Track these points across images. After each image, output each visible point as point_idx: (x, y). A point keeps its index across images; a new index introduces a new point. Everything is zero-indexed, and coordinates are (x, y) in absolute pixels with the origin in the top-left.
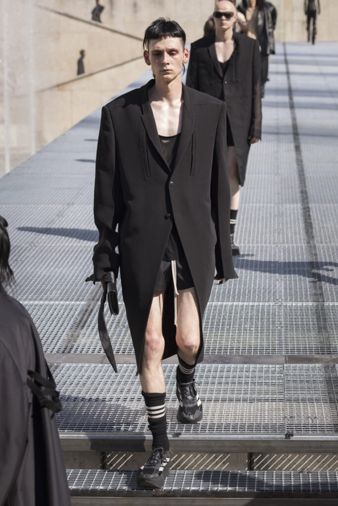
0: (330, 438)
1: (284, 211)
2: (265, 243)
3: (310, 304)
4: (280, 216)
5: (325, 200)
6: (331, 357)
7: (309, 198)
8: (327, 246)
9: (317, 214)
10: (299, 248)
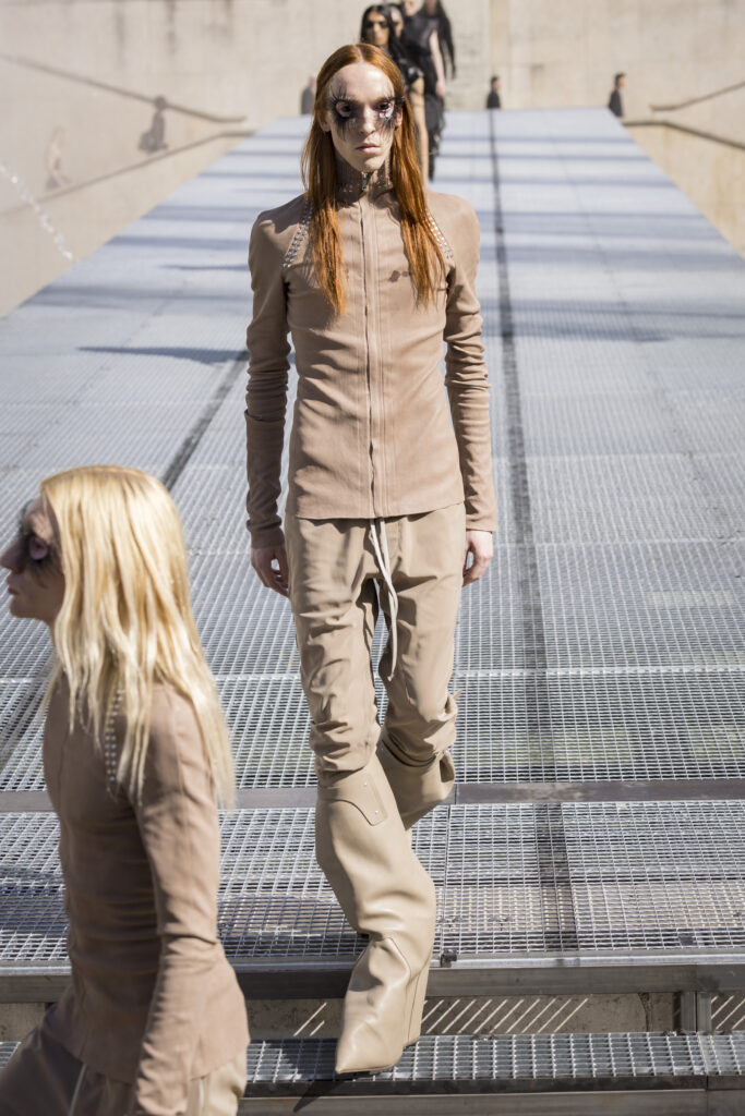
0: (537, 963)
3: (516, 673)
5: (560, 447)
6: (553, 786)
7: (526, 445)
8: (558, 547)
10: (499, 554)
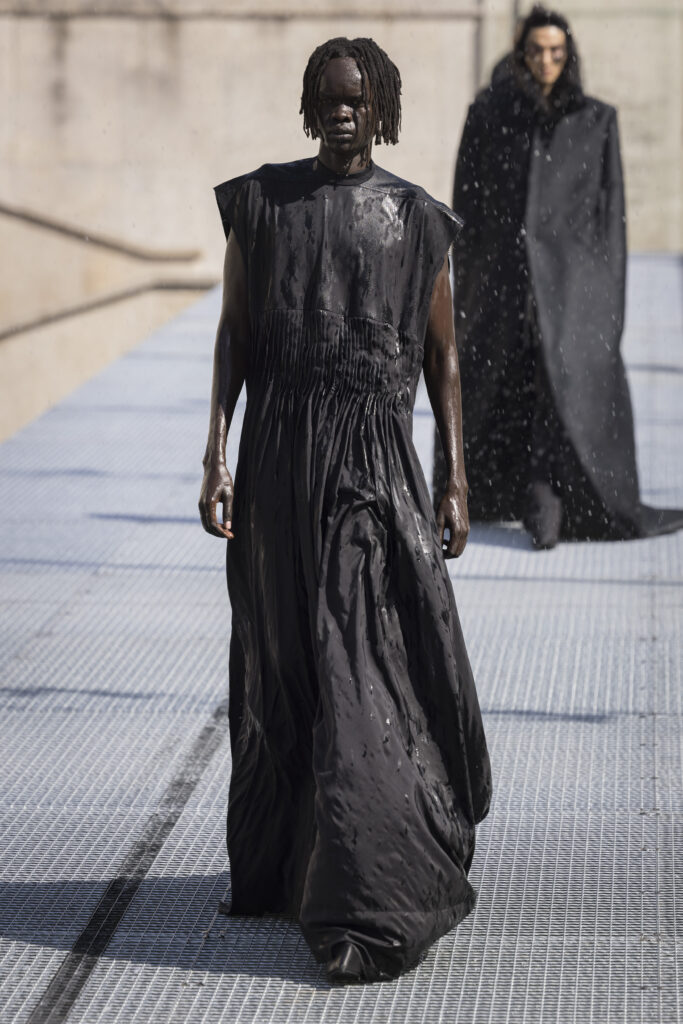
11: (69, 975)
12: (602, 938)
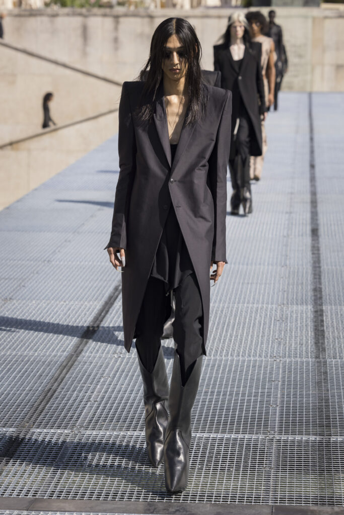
1: (289, 315)
2: (260, 356)
3: (312, 438)
4: (283, 321)
6: (333, 509)
7: (324, 298)
9: (332, 319)
10: (305, 364)
11: (100, 315)
12: (267, 305)
